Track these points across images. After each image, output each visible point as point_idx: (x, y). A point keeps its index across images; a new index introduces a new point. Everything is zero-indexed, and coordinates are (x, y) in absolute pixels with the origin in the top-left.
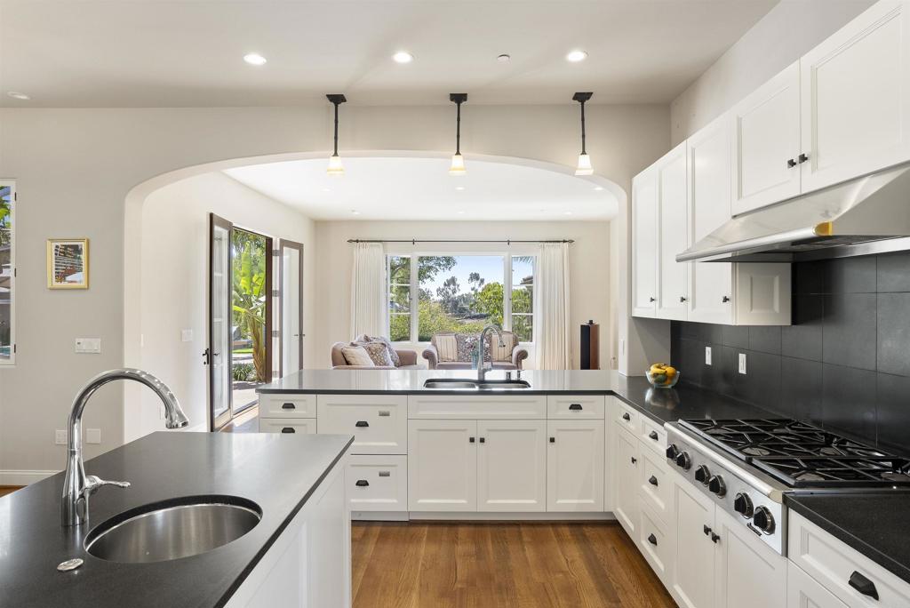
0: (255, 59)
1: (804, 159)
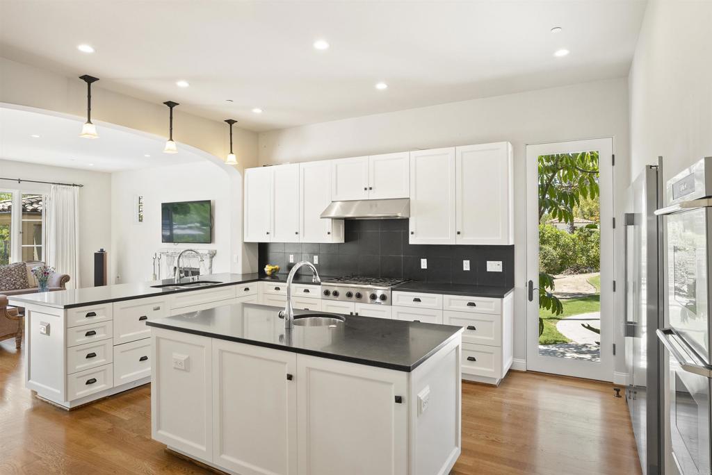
0: (86, 49)
1: (371, 189)
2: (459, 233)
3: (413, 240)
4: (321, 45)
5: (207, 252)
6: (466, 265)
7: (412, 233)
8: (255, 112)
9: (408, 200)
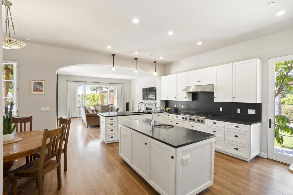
1: (200, 81)
2: (234, 98)
3: (215, 100)
4: (171, 33)
5: (154, 103)
6: (239, 111)
7: (215, 98)
8: (161, 58)
9: (213, 85)
